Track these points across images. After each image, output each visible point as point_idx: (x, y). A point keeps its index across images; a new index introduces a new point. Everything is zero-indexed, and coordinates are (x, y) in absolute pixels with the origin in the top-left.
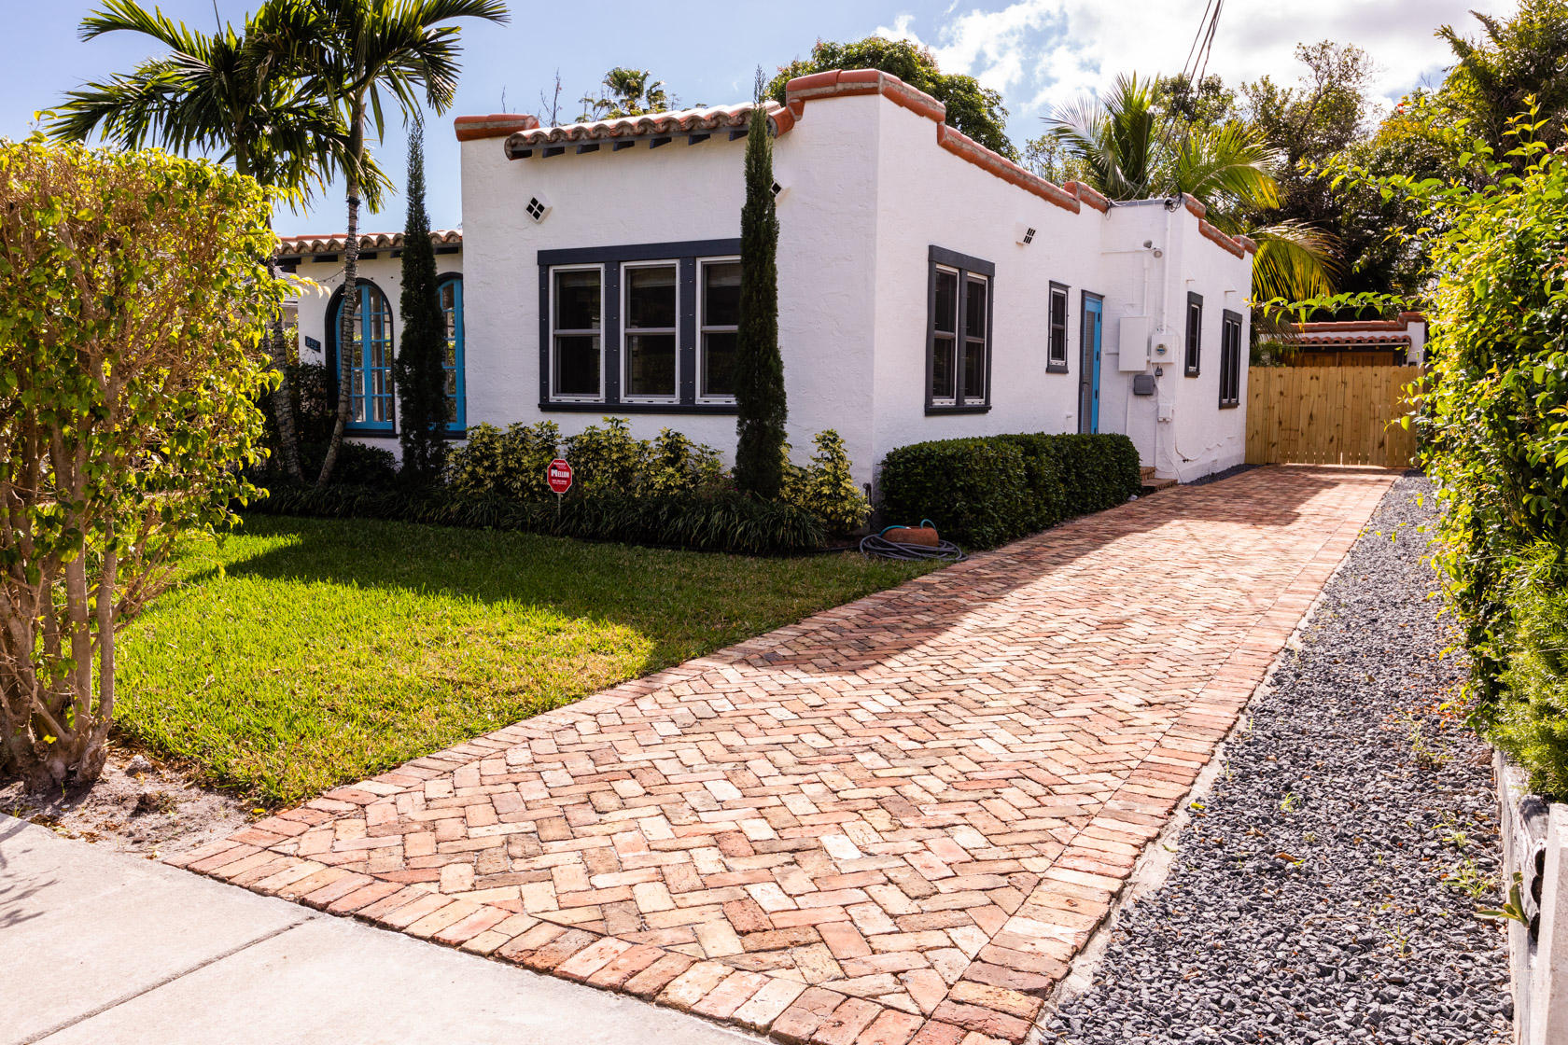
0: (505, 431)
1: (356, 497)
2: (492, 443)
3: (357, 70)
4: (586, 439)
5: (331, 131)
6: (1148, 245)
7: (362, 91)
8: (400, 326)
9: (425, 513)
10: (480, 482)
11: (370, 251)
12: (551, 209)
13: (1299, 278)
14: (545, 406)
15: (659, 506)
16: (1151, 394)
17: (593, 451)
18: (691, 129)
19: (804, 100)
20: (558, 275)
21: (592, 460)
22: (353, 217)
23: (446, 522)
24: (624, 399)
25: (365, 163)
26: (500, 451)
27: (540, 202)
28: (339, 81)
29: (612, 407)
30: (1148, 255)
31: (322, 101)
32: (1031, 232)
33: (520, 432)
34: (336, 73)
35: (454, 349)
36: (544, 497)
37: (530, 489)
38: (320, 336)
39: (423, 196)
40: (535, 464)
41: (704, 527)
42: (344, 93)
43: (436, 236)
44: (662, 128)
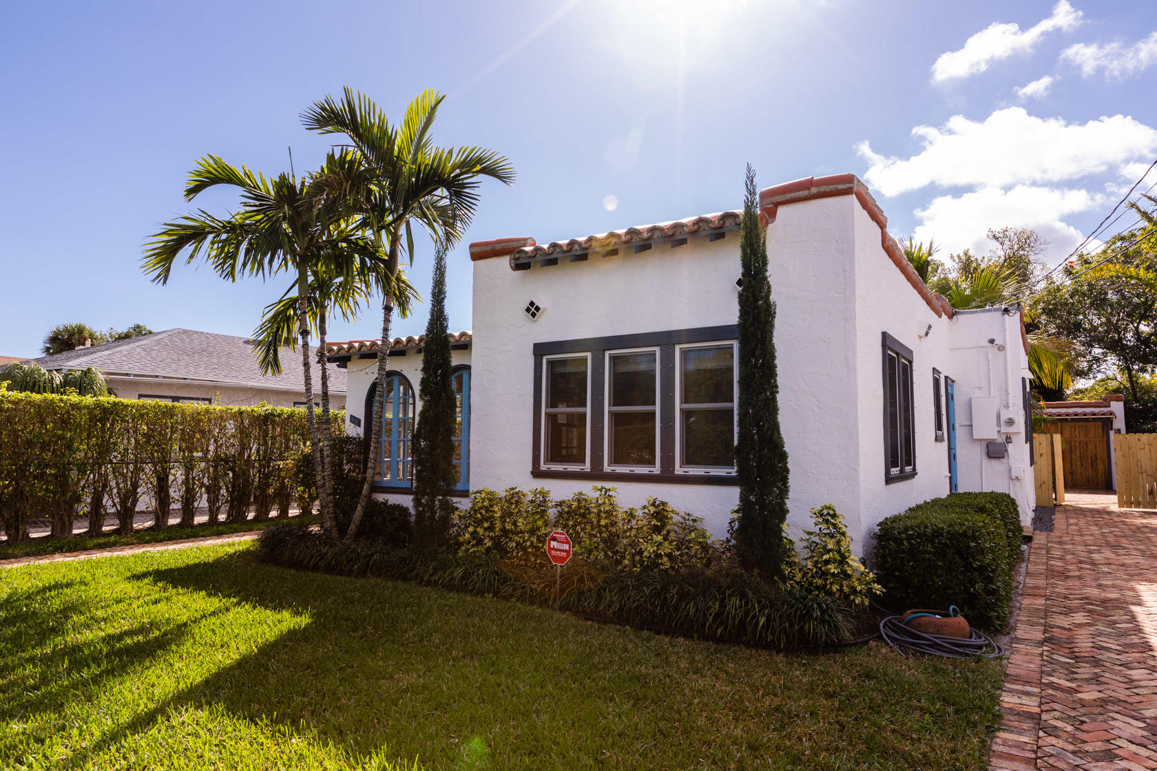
0: (503, 494)
1: (372, 555)
2: (491, 506)
3: (397, 209)
4: (575, 504)
5: (373, 256)
6: (992, 341)
7: (399, 225)
8: (419, 405)
9: (431, 575)
10: (480, 542)
11: (399, 350)
12: (545, 309)
13: (1047, 371)
14: (537, 473)
15: (665, 588)
16: (1003, 457)
17: (580, 515)
18: (673, 235)
19: (777, 205)
20: (550, 363)
21: (580, 523)
22: (387, 320)
23: (450, 587)
24: (607, 468)
25: (398, 279)
26: (498, 515)
27: (537, 303)
28: (382, 217)
29: (596, 474)
30: (992, 351)
31: (369, 233)
32: (930, 327)
33: (514, 497)
34: (380, 210)
35: (460, 424)
36: (536, 556)
37: (525, 549)
38: (361, 415)
39: (444, 298)
40: (529, 526)
41: (718, 615)
42: (386, 227)
43: (452, 336)
44: (646, 235)
